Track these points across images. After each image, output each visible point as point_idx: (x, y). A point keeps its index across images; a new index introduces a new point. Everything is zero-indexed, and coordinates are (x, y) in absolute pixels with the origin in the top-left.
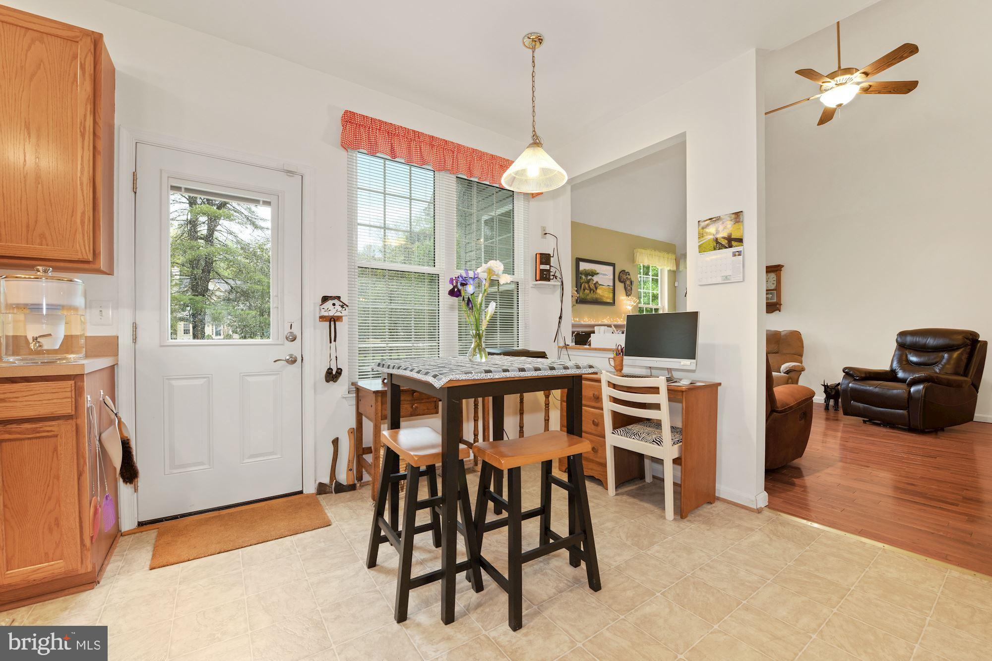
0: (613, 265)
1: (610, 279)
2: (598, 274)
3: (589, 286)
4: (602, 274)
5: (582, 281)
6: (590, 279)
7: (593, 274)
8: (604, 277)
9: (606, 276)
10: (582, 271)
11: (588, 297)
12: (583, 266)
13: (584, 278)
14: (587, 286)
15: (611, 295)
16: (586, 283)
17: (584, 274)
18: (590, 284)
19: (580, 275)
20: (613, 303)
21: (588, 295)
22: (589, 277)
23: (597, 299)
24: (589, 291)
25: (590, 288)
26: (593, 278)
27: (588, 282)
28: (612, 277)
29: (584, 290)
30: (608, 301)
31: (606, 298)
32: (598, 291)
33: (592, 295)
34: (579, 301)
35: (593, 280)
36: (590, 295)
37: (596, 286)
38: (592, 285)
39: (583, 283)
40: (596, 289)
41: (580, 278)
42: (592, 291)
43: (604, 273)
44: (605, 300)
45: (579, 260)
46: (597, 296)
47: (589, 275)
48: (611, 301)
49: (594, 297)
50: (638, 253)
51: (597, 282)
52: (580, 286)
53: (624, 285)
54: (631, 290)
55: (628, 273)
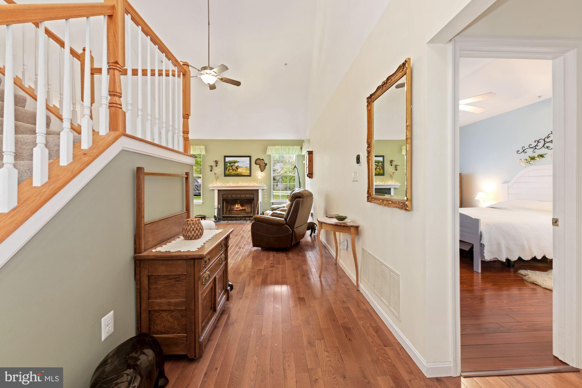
0: (250, 157)
1: (248, 164)
2: (238, 162)
3: (232, 168)
4: (241, 162)
5: (227, 166)
6: (233, 165)
7: (235, 162)
8: (243, 163)
9: (245, 163)
10: (228, 162)
11: (231, 173)
12: (227, 159)
13: (229, 165)
15: (249, 172)
16: (230, 167)
20: (250, 176)
22: (232, 164)
24: (232, 171)
25: (233, 169)
26: (235, 164)
27: (232, 166)
28: (249, 162)
29: (229, 170)
30: (246, 174)
31: (245, 173)
32: (239, 170)
33: (234, 172)
34: (226, 175)
35: (235, 165)
36: (233, 172)
37: (237, 168)
38: (234, 168)
39: (228, 167)
40: (237, 169)
41: (226, 165)
42: (234, 170)
43: (243, 161)
44: (243, 174)
45: (225, 157)
46: (239, 173)
47: (232, 163)
48: (249, 174)
49: (236, 173)
50: (268, 149)
51: (238, 166)
52: (227, 169)
53: (259, 166)
54: (265, 168)
55: (263, 160)
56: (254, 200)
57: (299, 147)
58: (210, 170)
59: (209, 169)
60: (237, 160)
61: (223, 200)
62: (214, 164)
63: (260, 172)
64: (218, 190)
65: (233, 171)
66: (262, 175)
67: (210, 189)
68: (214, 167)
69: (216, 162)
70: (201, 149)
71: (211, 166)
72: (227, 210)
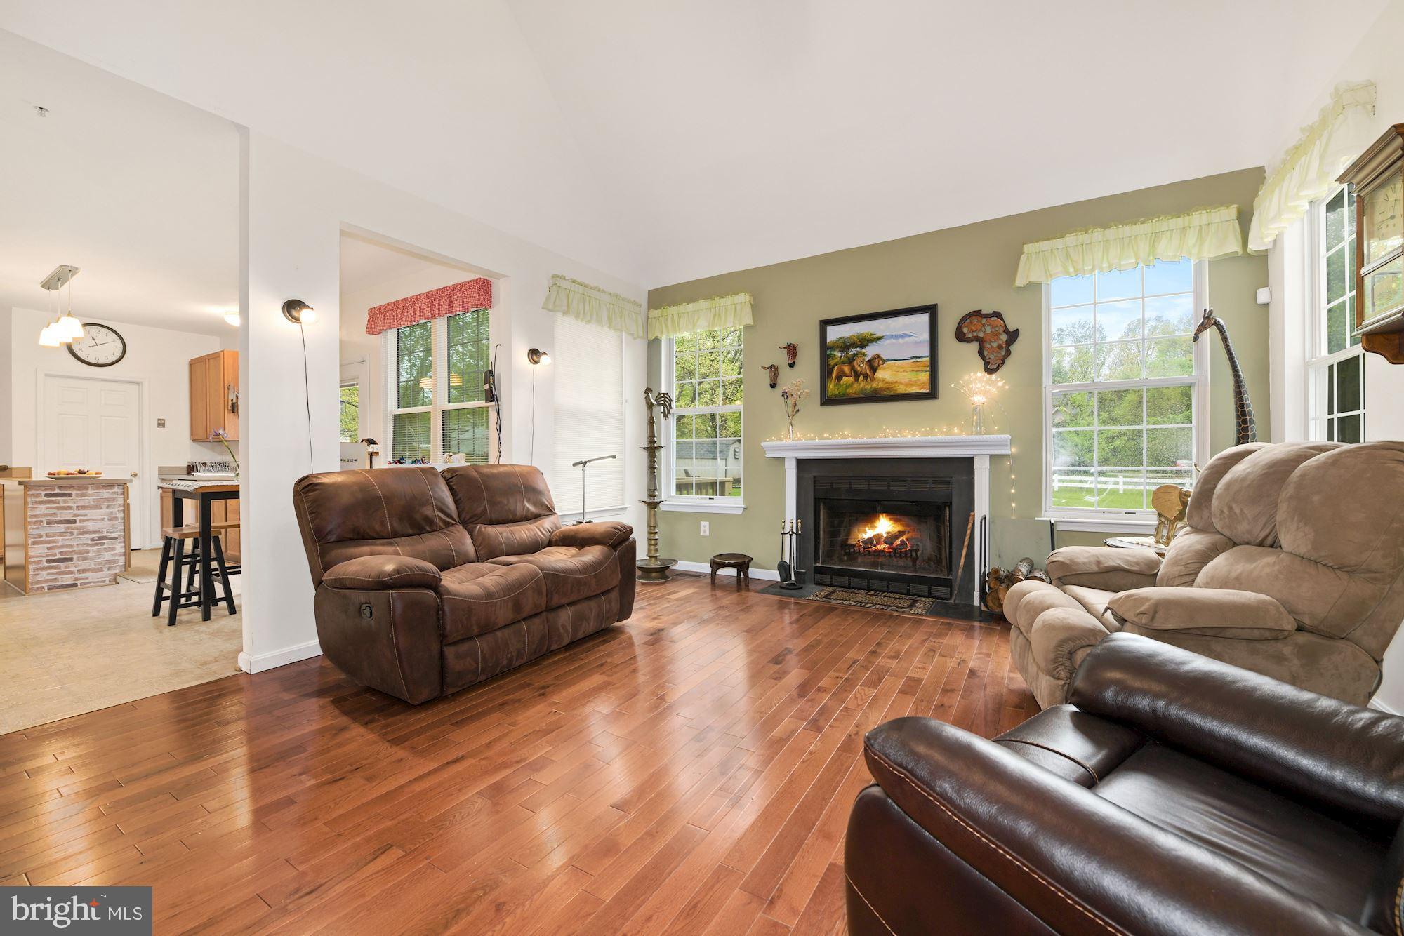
0: (932, 310)
1: (921, 342)
2: (879, 338)
3: (853, 369)
4: (892, 337)
5: (832, 362)
6: (855, 355)
7: (864, 342)
8: (900, 340)
9: (907, 339)
10: (835, 342)
11: (850, 391)
12: (834, 334)
13: (839, 355)
14: (846, 369)
15: (925, 377)
16: (844, 363)
17: (838, 347)
18: (855, 363)
19: (828, 352)
20: (932, 394)
21: (850, 386)
22: (853, 351)
23: (875, 391)
24: (852, 379)
25: (856, 372)
26: (864, 350)
27: (850, 361)
28: (925, 336)
29: (839, 378)
30: (914, 390)
31: (907, 385)
32: (880, 374)
33: (862, 386)
34: (827, 401)
35: (865, 355)
36: (855, 385)
37: (874, 364)
38: (860, 366)
39: (836, 364)
40: (874, 370)
41: (829, 357)
42: (861, 377)
43: (901, 333)
44: (902, 389)
45: (825, 324)
46: (881, 385)
47: (853, 345)
48: (926, 390)
49: (868, 387)
50: (1023, 258)
51: (878, 356)
52: (830, 373)
53: (975, 346)
54: (1008, 353)
55: (998, 315)
56: (950, 505)
57: (1231, 212)
58: (768, 382)
59: (766, 378)
60: (872, 331)
61: (815, 500)
62: (782, 359)
63: (981, 374)
64: (801, 463)
65: (857, 379)
66: (994, 390)
67: (769, 455)
68: (785, 372)
69: (792, 350)
70: (738, 307)
71: (774, 369)
72: (832, 544)
